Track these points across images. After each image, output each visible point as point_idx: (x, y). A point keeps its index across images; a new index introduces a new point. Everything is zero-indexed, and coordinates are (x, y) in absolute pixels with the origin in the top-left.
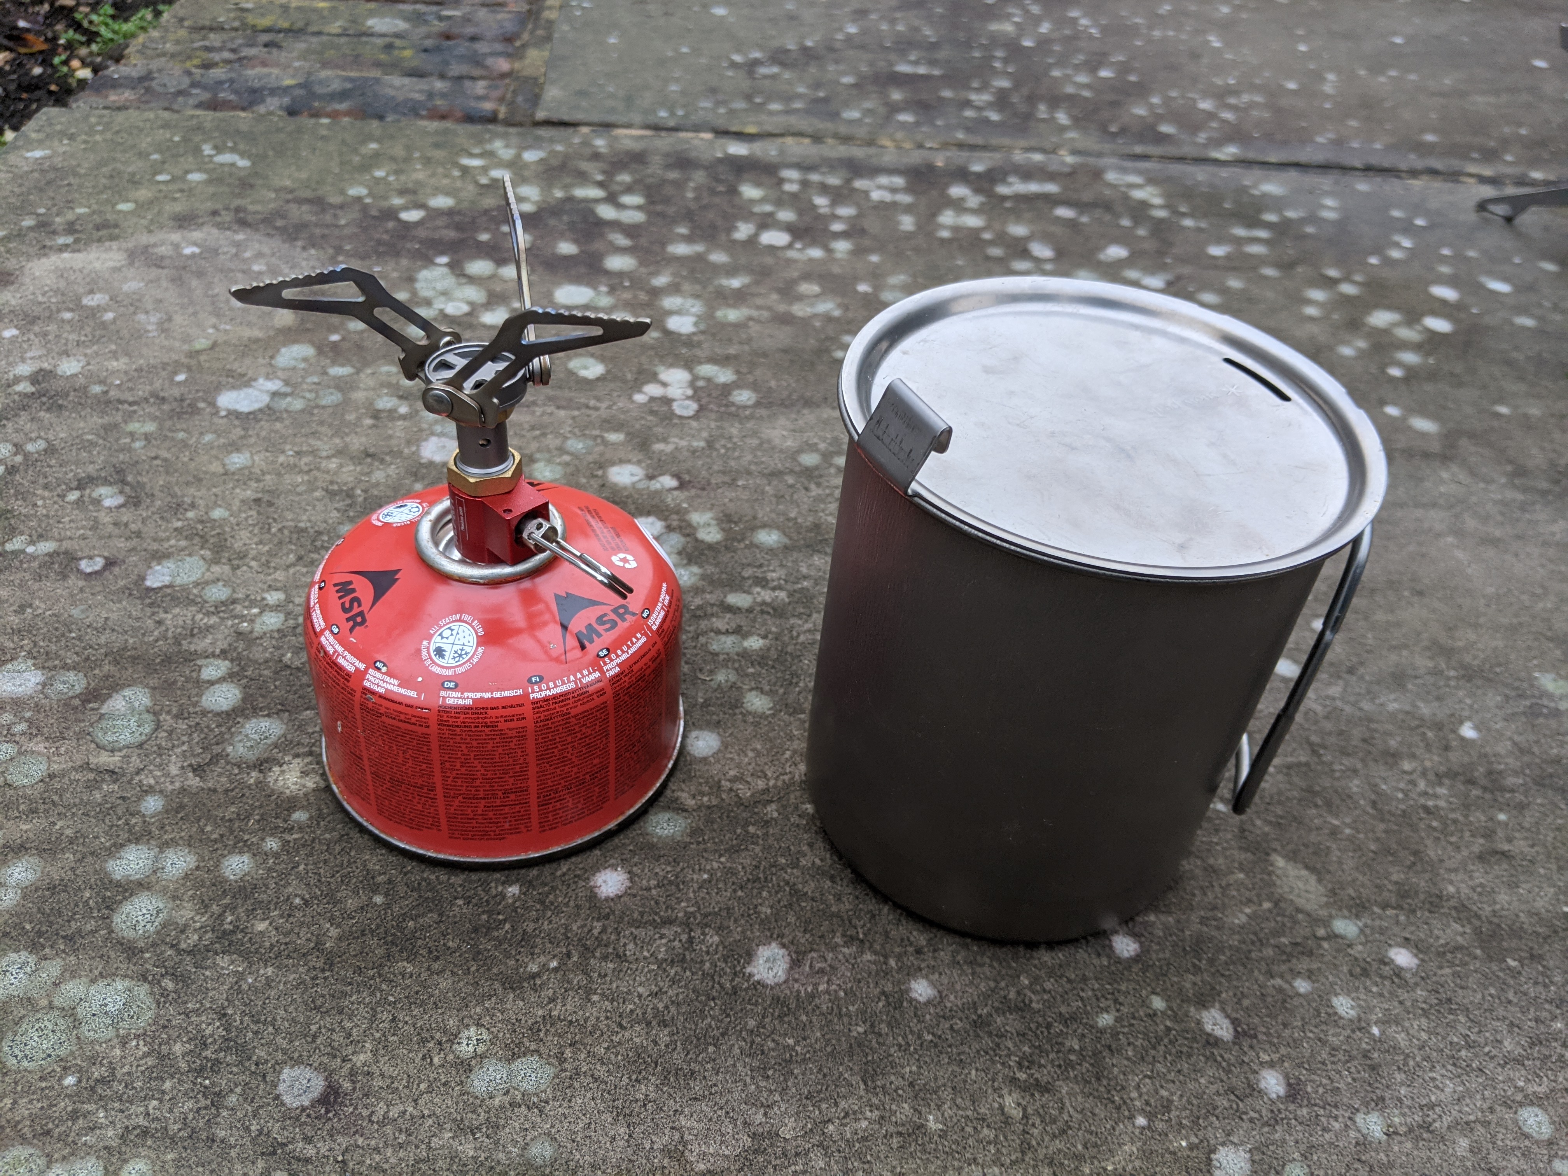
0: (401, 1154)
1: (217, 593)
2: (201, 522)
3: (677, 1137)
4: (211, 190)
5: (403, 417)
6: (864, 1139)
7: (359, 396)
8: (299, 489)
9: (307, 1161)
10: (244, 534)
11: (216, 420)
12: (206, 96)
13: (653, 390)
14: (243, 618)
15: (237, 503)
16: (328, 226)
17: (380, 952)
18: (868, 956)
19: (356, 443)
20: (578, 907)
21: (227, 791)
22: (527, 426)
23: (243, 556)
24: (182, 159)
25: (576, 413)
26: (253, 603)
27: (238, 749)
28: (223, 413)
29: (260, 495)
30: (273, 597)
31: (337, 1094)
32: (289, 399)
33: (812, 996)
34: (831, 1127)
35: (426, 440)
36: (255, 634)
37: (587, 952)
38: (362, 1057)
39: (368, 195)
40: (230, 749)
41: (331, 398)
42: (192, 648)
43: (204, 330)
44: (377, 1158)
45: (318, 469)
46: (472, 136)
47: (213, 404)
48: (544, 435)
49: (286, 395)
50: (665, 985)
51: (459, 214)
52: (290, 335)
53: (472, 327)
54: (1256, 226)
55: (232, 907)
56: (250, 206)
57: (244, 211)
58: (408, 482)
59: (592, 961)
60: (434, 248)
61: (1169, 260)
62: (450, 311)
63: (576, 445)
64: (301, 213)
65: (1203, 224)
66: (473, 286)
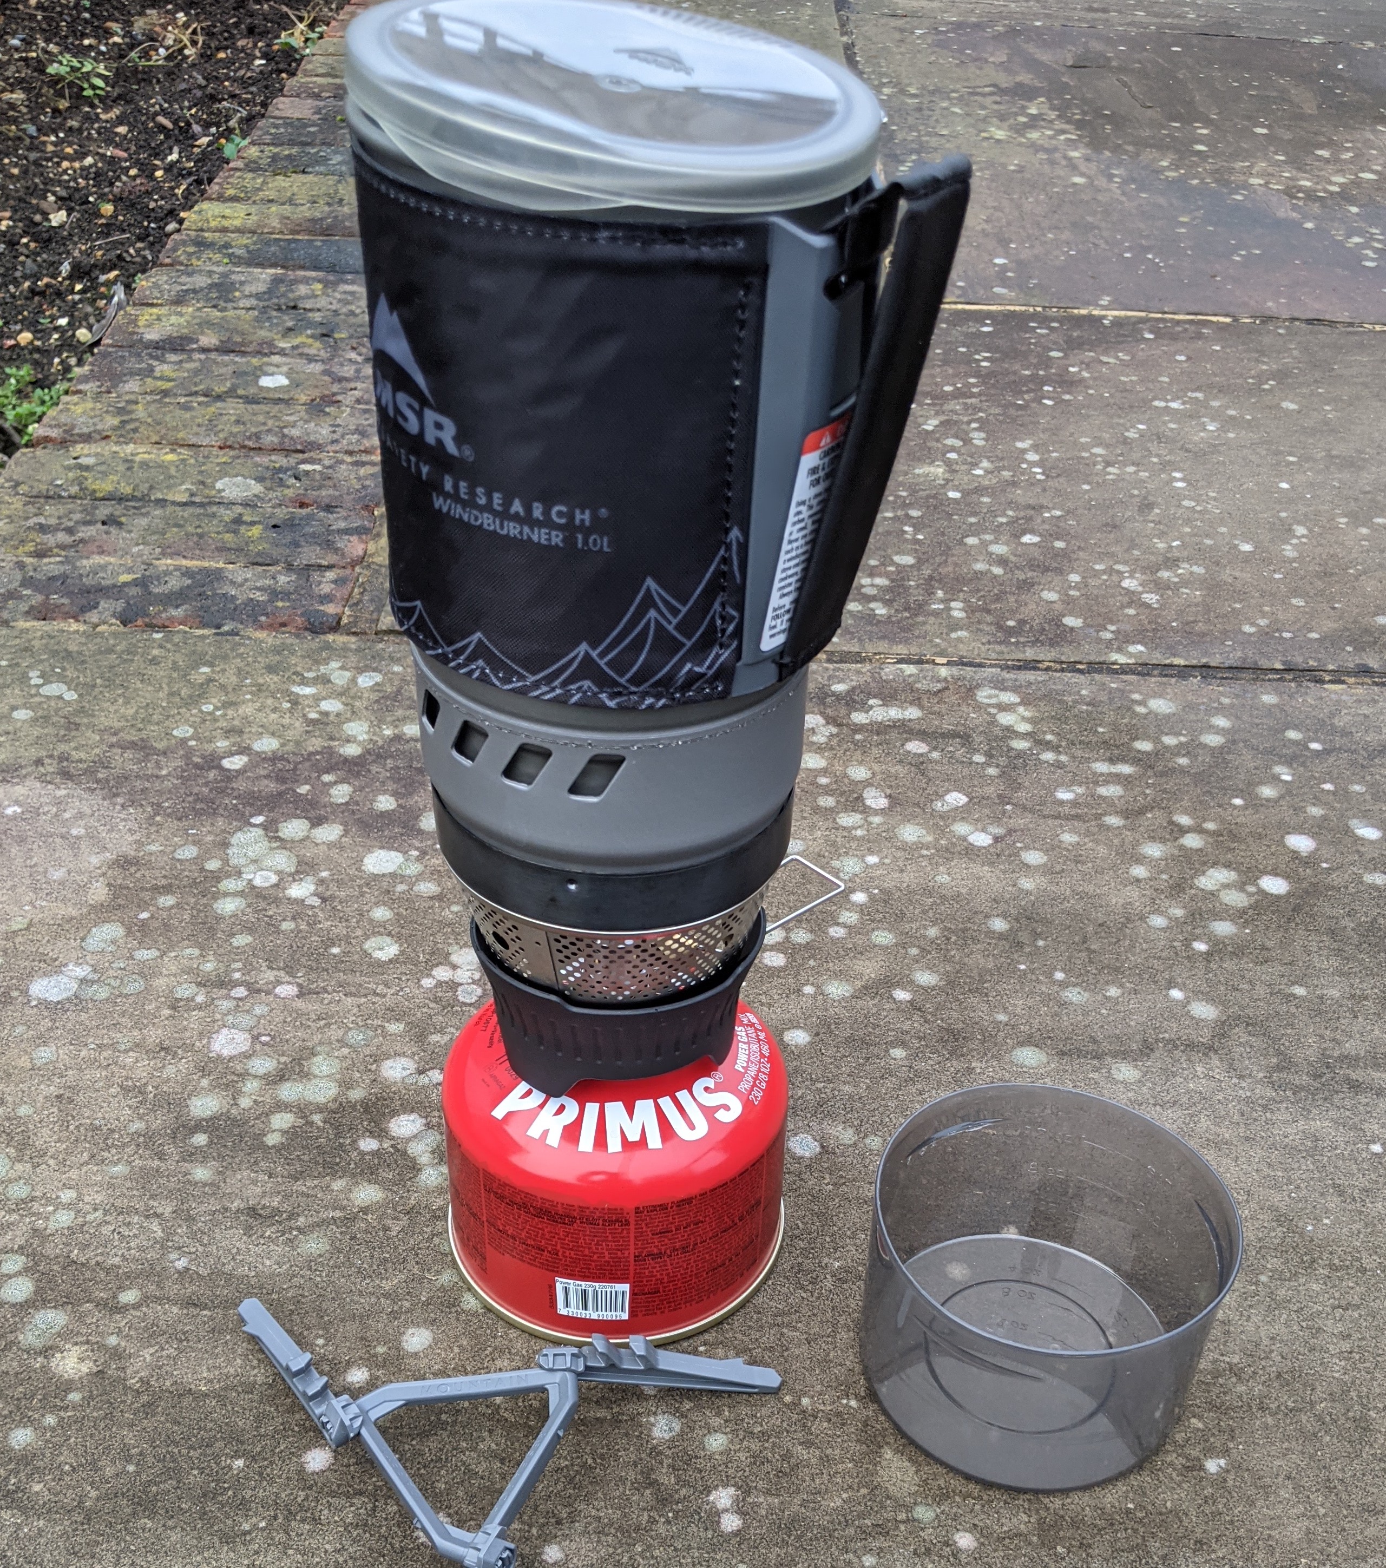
1: (19, 1191)
2: (9, 1119)
4: (36, 732)
5: (200, 1007)
7: (160, 983)
8: (97, 1086)
10: (45, 1132)
11: (28, 1011)
12: (37, 599)
13: (442, 973)
14: (38, 1215)
15: (41, 1098)
16: (148, 778)
19: (154, 1035)
20: (289, 1479)
21: (17, 1374)
22: (313, 1016)
23: (42, 1153)
24: (8, 691)
25: (363, 1000)
26: (49, 1201)
27: (28, 1338)
28: (34, 1003)
29: (62, 1092)
30: (67, 1196)
32: (95, 987)
35: (217, 1032)
36: (49, 1231)
37: (290, 1515)
39: (192, 737)
40: (21, 1337)
41: (135, 986)
43: (21, 908)
45: (116, 1063)
46: (309, 653)
47: (25, 993)
48: (328, 1025)
49: (93, 982)
50: (347, 1543)
51: (282, 758)
52: (102, 913)
53: (276, 901)
54: (1122, 760)
55: (16, 1472)
56: (74, 753)
57: (67, 760)
58: (195, 1077)
59: (293, 1523)
60: (252, 805)
61: (1009, 807)
62: (258, 882)
63: (356, 1037)
64: (124, 761)
65: (1063, 758)
66: (284, 851)
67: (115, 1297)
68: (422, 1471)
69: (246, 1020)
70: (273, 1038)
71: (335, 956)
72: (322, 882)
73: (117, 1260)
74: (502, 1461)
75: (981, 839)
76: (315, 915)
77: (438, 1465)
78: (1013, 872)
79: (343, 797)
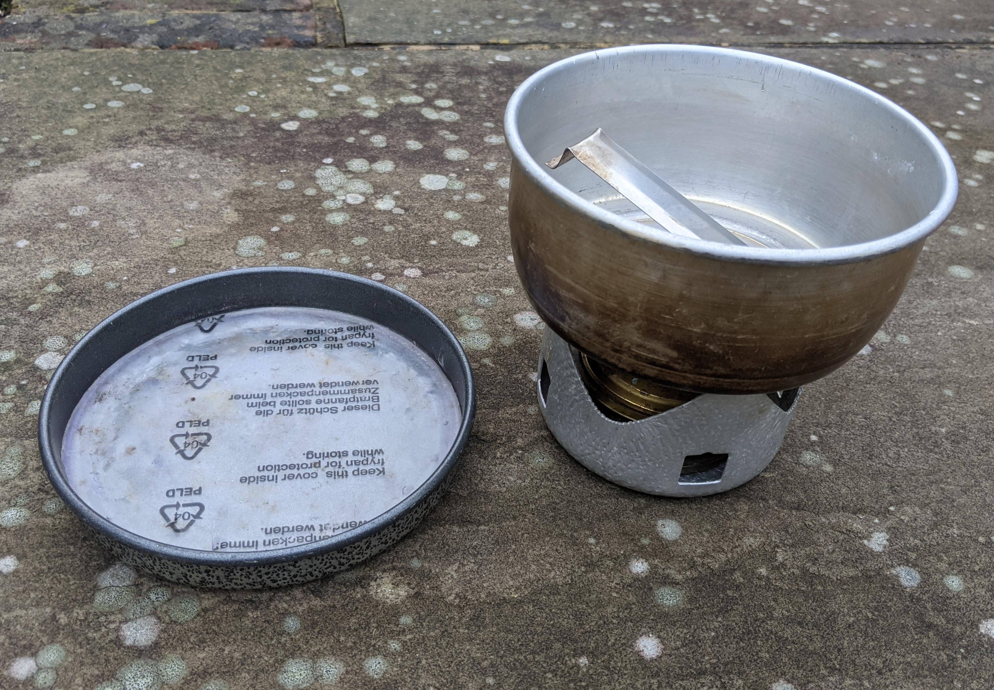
4: (131, 114)
12: (91, 36)
16: (231, 139)
20: (634, 669)
24: (98, 90)
39: (251, 112)
46: (308, 58)
51: (324, 121)
52: (240, 230)
53: (372, 213)
56: (166, 126)
57: (163, 131)
60: (319, 152)
62: (350, 201)
64: (207, 129)
66: (359, 180)
71: (435, 246)
72: (397, 198)
76: (405, 220)
79: (381, 143)
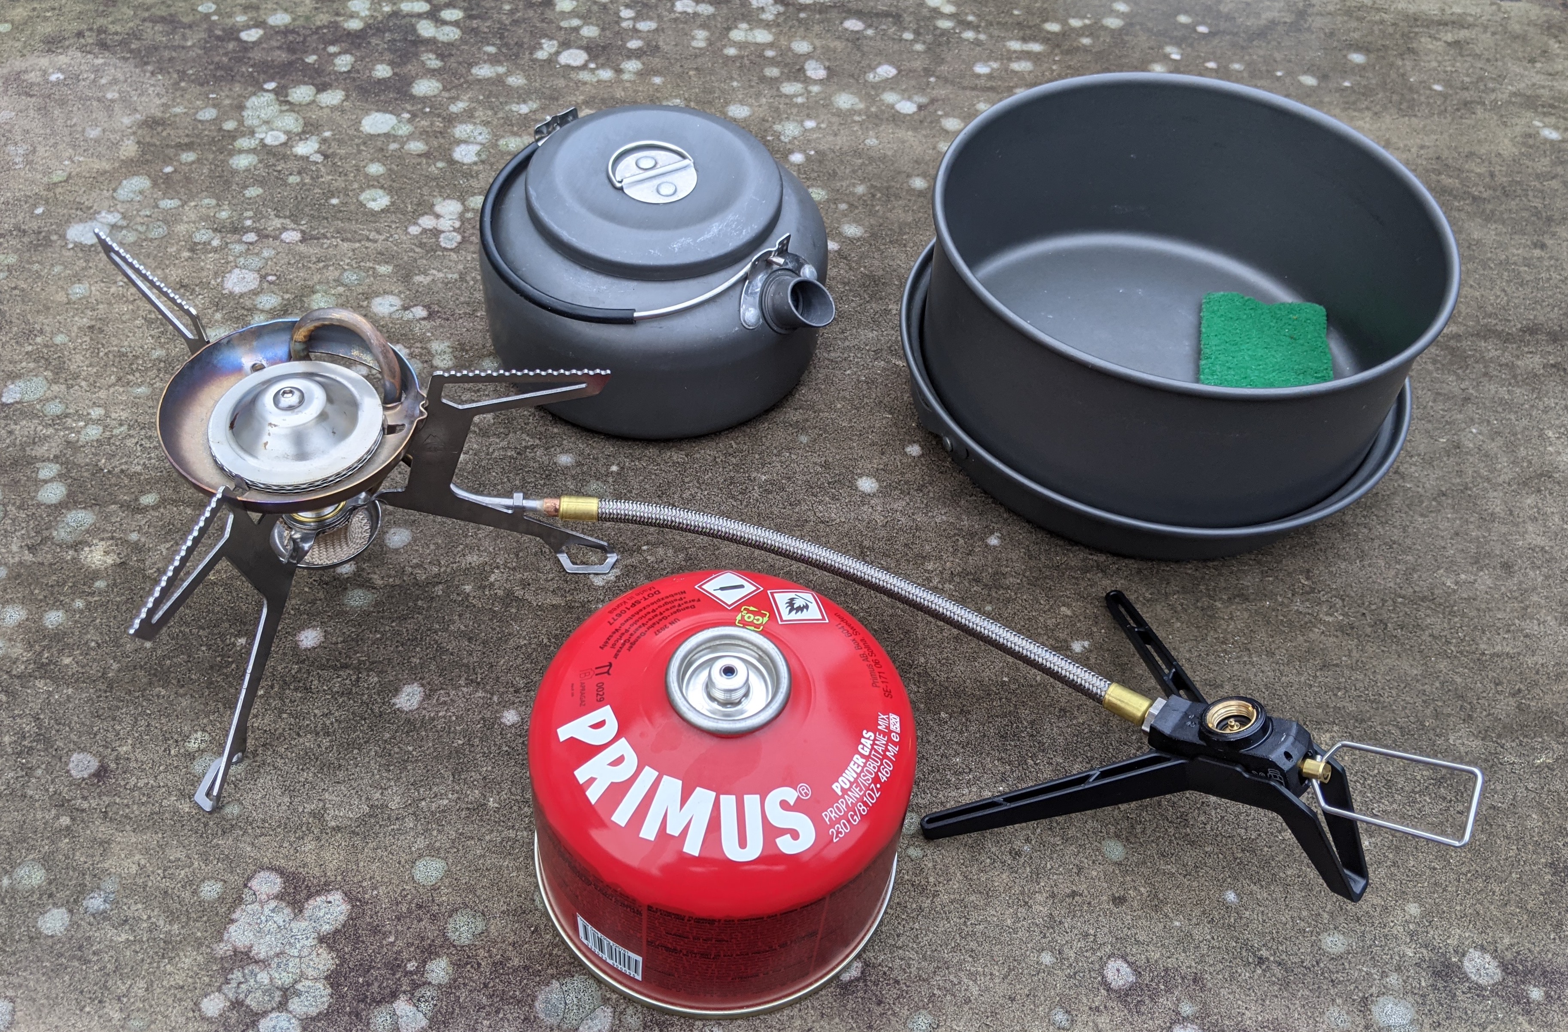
0: (143, 809)
1: (54, 408)
2: (46, 346)
3: (321, 805)
5: (215, 250)
6: (444, 811)
7: (181, 229)
8: (124, 318)
9: (83, 811)
10: (79, 358)
11: (64, 252)
13: (427, 222)
14: (72, 430)
15: (75, 329)
16: (175, 48)
17: (144, 680)
18: (480, 694)
20: (285, 654)
21: (51, 564)
22: (314, 259)
23: (76, 376)
25: (357, 245)
26: (80, 417)
27: (61, 534)
28: (71, 246)
29: (93, 323)
30: (96, 413)
31: (106, 771)
32: (124, 232)
33: (433, 719)
34: (423, 803)
35: (230, 272)
36: (80, 443)
37: (285, 684)
38: (125, 748)
39: (216, 12)
40: (55, 533)
41: (158, 231)
42: (34, 453)
43: (61, 163)
44: (127, 811)
47: (63, 237)
48: (326, 267)
49: (122, 228)
50: (333, 709)
51: (293, 31)
52: (131, 167)
53: (285, 158)
54: (1033, 39)
55: (49, 647)
56: (110, 26)
57: (105, 32)
58: (210, 311)
59: (287, 691)
60: (265, 73)
61: (932, 79)
62: (269, 141)
63: (351, 277)
64: (154, 34)
65: (982, 37)
66: (293, 114)
67: (137, 499)
68: (400, 648)
69: (256, 262)
70: (279, 278)
71: (334, 206)
72: (324, 141)
73: (139, 468)
74: (470, 640)
75: (907, 107)
76: (318, 170)
77: (414, 643)
78: (934, 136)
79: (345, 66)
